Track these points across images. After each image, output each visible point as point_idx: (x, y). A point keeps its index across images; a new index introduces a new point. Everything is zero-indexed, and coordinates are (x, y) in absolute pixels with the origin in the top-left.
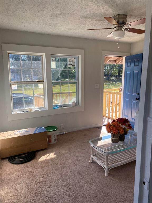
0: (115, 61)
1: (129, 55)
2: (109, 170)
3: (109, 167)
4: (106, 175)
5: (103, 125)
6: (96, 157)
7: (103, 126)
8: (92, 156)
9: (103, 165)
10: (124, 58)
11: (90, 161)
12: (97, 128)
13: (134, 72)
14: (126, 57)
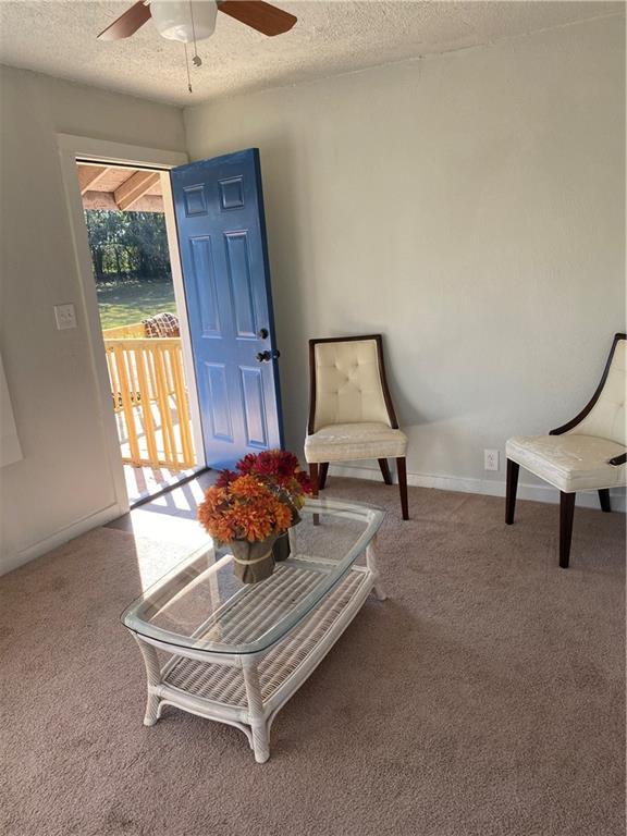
0: (112, 195)
1: (186, 163)
2: (270, 725)
3: (267, 713)
4: (259, 758)
5: (131, 504)
6: (180, 683)
7: (132, 508)
8: (154, 690)
9: (233, 715)
10: (165, 177)
11: (147, 721)
12: (104, 526)
13: (226, 238)
14: (173, 169)
